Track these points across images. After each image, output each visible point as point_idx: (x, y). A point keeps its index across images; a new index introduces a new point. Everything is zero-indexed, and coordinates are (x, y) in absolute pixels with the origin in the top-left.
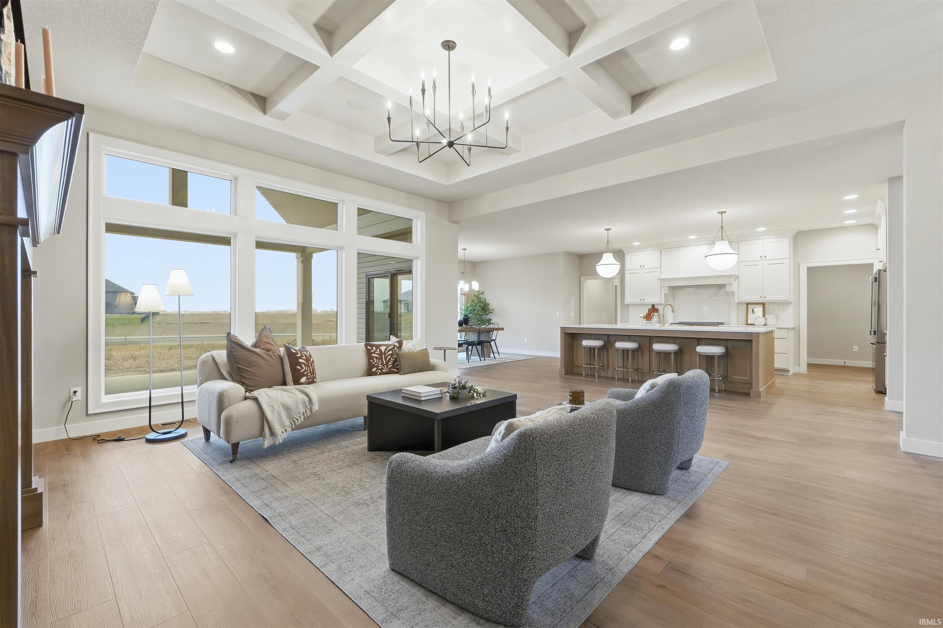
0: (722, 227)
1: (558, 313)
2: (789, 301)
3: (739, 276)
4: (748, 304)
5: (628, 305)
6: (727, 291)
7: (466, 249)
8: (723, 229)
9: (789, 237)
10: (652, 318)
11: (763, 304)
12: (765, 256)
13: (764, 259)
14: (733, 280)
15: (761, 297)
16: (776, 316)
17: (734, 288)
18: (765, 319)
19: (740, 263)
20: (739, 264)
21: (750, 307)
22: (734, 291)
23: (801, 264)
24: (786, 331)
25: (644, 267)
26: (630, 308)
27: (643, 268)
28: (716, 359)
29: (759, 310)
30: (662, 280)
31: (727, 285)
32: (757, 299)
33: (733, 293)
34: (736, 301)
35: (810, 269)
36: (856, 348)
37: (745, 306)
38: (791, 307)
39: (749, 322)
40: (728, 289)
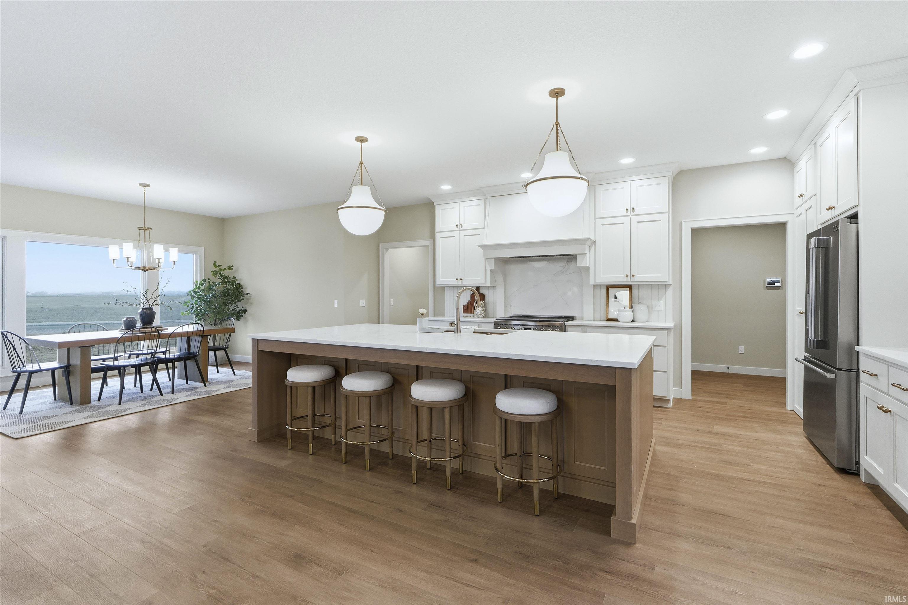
0: (557, 124)
1: (336, 301)
2: (667, 283)
3: (595, 242)
4: (609, 287)
5: (443, 288)
6: (577, 265)
7: (149, 186)
8: (559, 131)
9: (667, 178)
10: (475, 309)
11: (630, 287)
12: (633, 209)
13: (632, 214)
14: (587, 248)
15: (627, 276)
16: (648, 307)
17: (587, 261)
18: (633, 311)
19: (597, 220)
20: (595, 223)
21: (612, 291)
22: (588, 265)
23: (683, 223)
24: (665, 332)
25: (462, 227)
26: (447, 293)
27: (461, 229)
28: (535, 428)
29: (623, 295)
30: (484, 247)
31: (577, 256)
32: (620, 279)
33: (587, 269)
34: (592, 282)
35: (696, 232)
36: (741, 349)
37: (604, 291)
38: (670, 292)
39: (610, 317)
40: (580, 262)
